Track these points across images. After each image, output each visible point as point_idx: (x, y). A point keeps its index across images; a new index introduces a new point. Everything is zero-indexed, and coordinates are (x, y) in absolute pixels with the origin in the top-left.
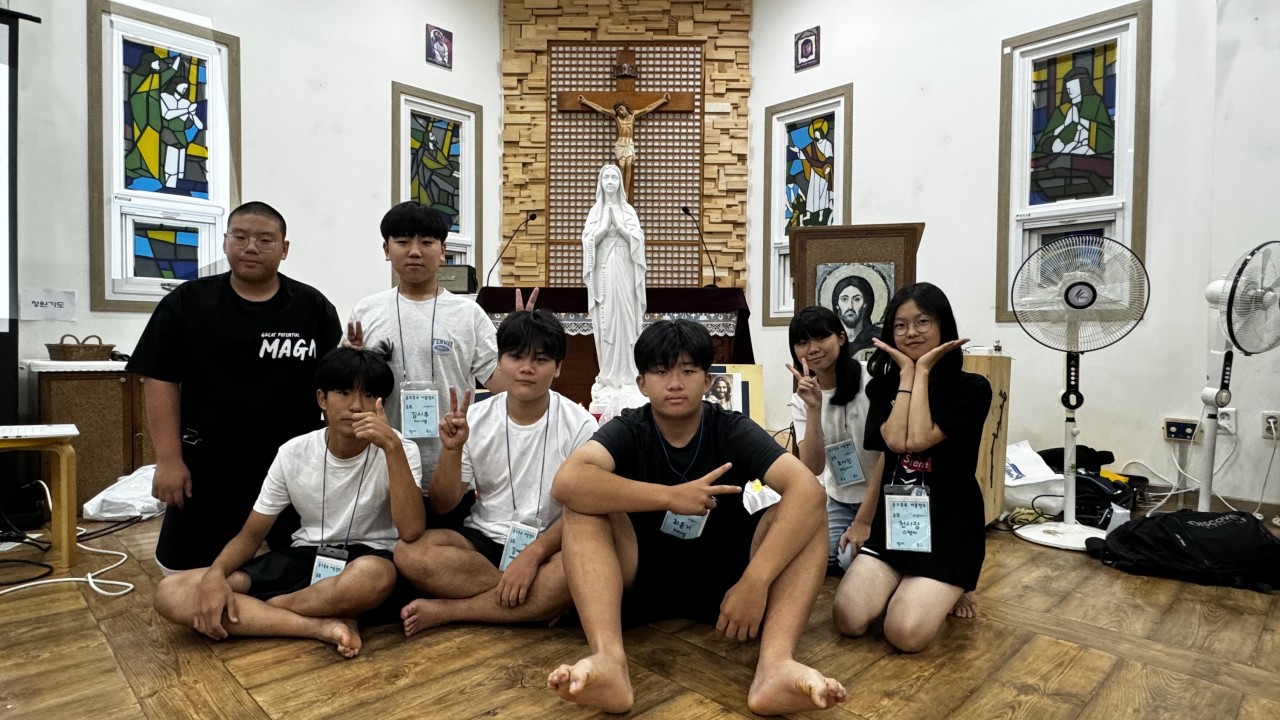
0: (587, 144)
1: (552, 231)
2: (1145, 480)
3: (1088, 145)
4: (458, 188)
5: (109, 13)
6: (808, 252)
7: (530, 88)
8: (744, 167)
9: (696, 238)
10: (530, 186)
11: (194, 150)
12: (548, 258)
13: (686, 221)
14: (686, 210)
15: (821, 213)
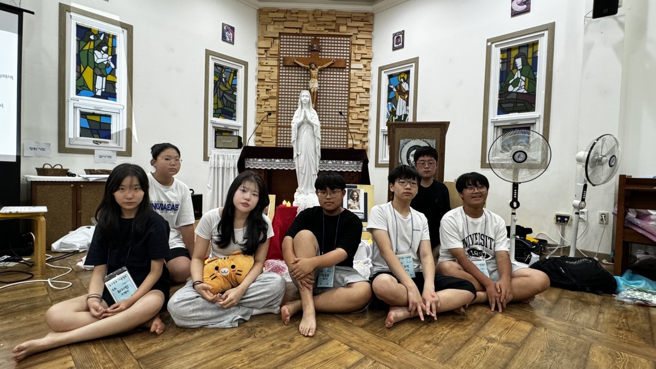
0: (296, 81)
1: (279, 121)
2: (546, 241)
3: (524, 88)
4: (236, 100)
5: (70, 12)
6: (396, 134)
7: (270, 55)
8: (368, 94)
9: (346, 126)
10: (269, 100)
11: (110, 78)
12: (277, 133)
13: (341, 118)
14: (341, 113)
15: (403, 116)
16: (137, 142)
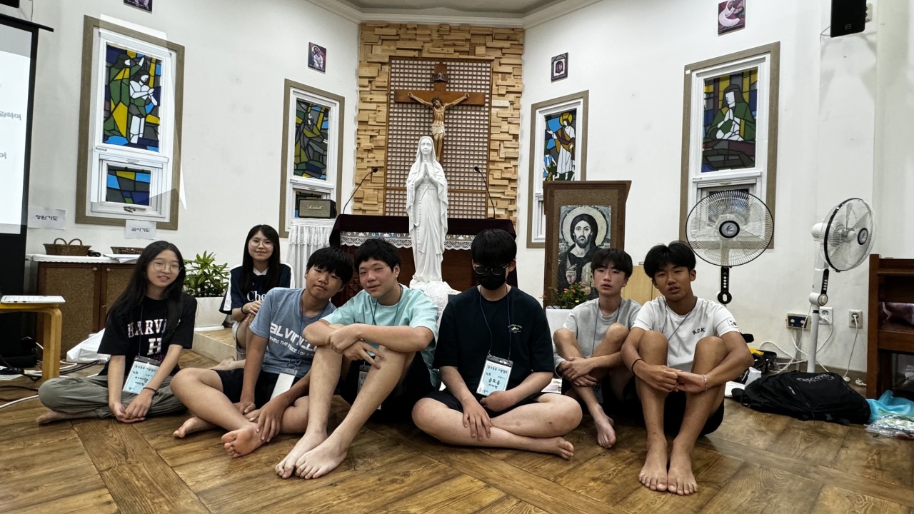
0: (413, 124)
1: (388, 181)
2: (775, 354)
3: (739, 134)
4: (326, 151)
5: (98, 27)
6: (556, 198)
7: (377, 87)
8: (517, 143)
9: (484, 189)
10: (375, 151)
11: (151, 119)
12: (385, 199)
13: (477, 177)
14: (477, 169)
15: (567, 174)
16: (186, 208)
